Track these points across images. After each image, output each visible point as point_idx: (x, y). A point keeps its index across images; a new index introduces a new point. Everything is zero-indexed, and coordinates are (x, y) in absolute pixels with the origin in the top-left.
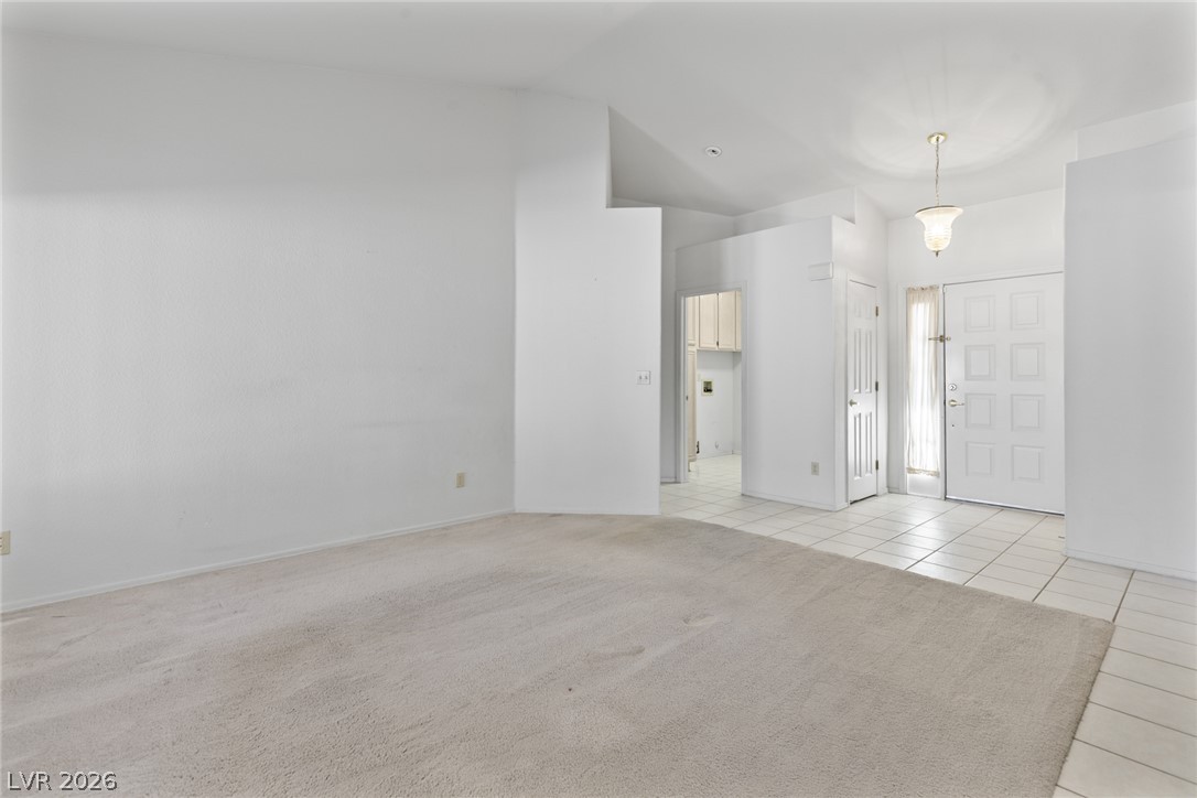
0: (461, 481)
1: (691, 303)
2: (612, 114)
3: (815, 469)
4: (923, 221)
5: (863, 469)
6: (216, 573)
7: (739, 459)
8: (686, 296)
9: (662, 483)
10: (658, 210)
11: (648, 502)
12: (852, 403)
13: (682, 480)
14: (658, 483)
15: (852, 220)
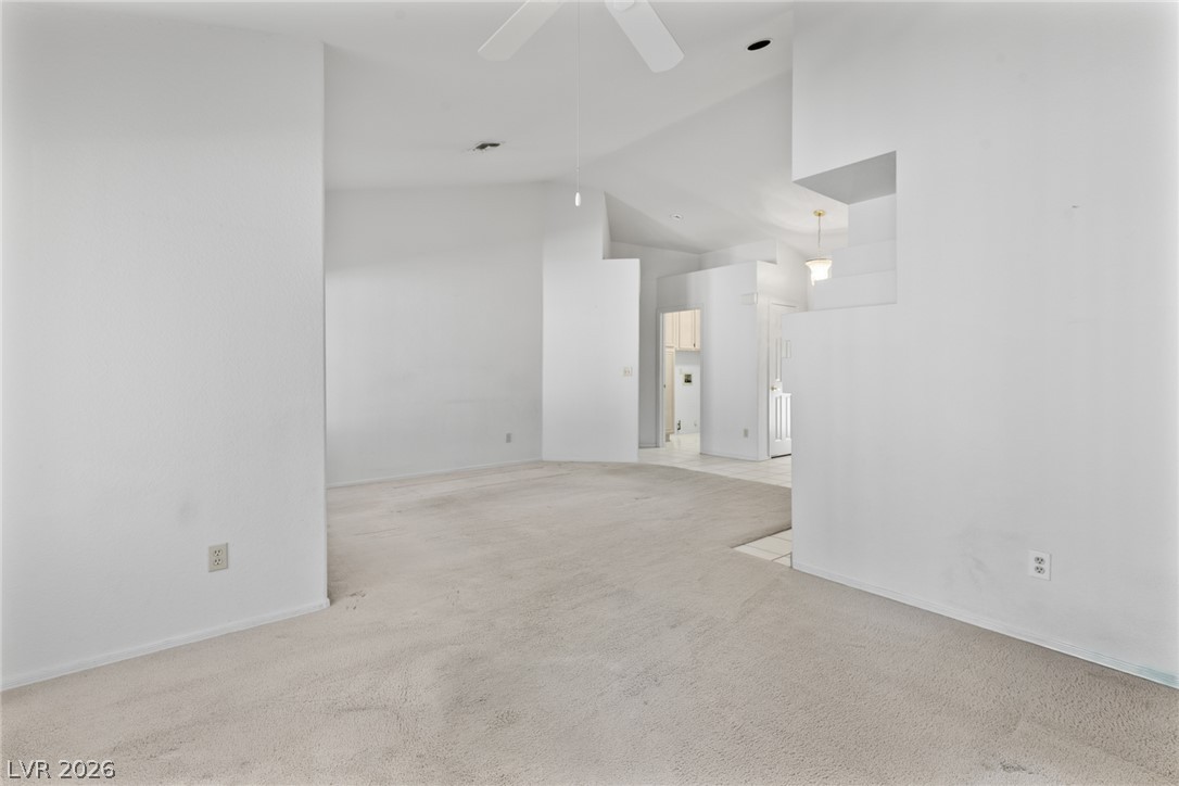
0: (509, 438)
1: (669, 318)
2: (606, 194)
3: (746, 433)
4: (811, 267)
5: (784, 436)
6: (379, 483)
7: (699, 434)
8: (664, 312)
9: (640, 447)
10: (636, 262)
11: (631, 454)
12: (773, 389)
13: (661, 445)
14: (637, 447)
15: (774, 262)
